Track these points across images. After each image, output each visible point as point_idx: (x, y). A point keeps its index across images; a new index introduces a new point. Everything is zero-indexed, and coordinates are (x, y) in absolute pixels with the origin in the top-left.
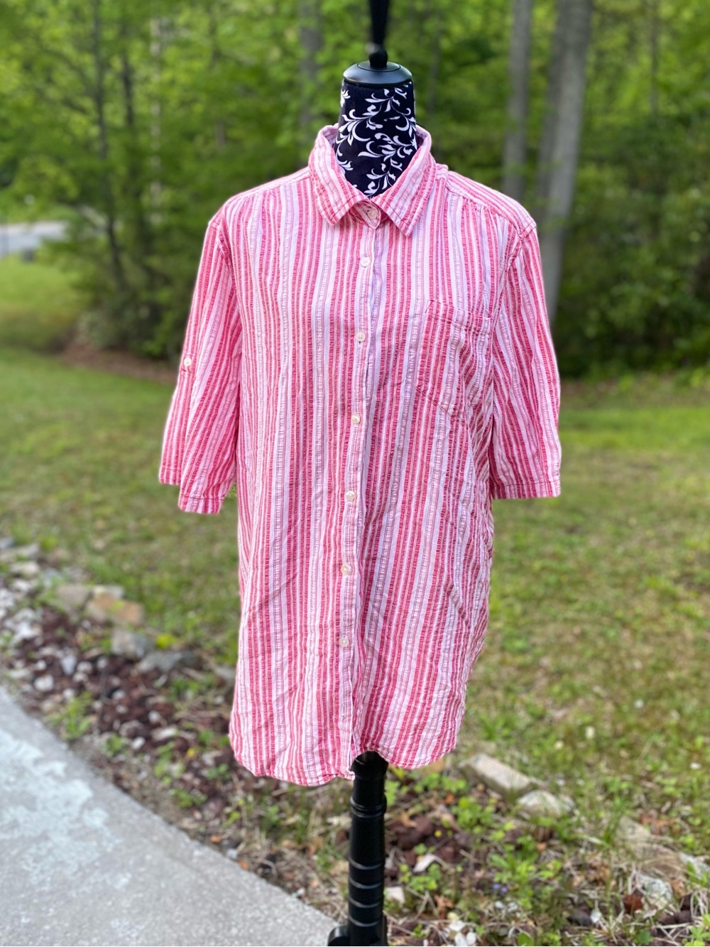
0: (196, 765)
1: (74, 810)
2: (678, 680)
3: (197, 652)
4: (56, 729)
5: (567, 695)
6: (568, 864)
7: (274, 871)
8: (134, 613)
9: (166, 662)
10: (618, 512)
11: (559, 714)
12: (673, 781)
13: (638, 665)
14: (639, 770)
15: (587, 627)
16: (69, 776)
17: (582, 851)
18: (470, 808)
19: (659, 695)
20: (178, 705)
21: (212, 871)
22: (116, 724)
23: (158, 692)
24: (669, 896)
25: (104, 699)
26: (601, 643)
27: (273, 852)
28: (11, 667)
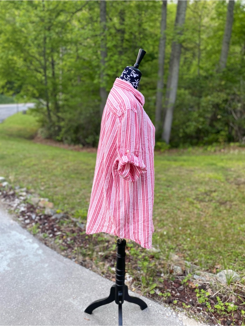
0: (66, 241)
1: (34, 250)
2: (191, 223)
3: (67, 215)
4: (30, 232)
5: (162, 226)
6: (157, 263)
7: (84, 264)
8: (51, 205)
9: (59, 216)
10: (181, 182)
11: (159, 230)
12: (186, 246)
13: (181, 219)
14: (178, 244)
15: (169, 210)
16: (33, 242)
17: (161, 261)
18: (134, 251)
19: (186, 226)
20: (62, 227)
21: (68, 264)
22: (46, 231)
23: (57, 223)
24: (181, 270)
25: (43, 225)
26: (172, 214)
27: (84, 260)
28: (19, 217)
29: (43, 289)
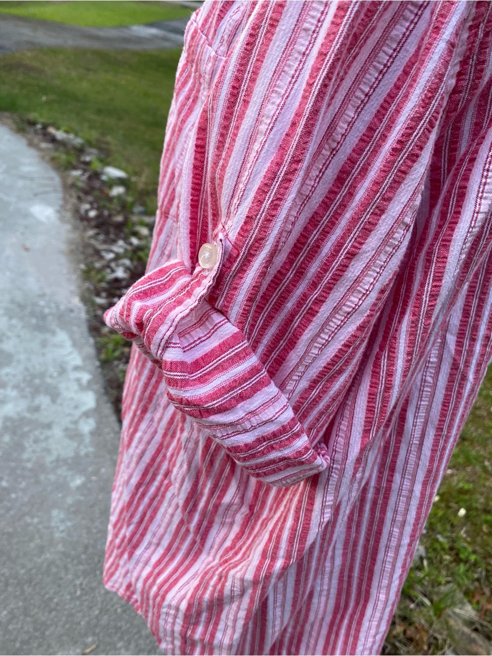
1: (77, 414)
4: (100, 348)
16: (89, 386)
29: (23, 571)
